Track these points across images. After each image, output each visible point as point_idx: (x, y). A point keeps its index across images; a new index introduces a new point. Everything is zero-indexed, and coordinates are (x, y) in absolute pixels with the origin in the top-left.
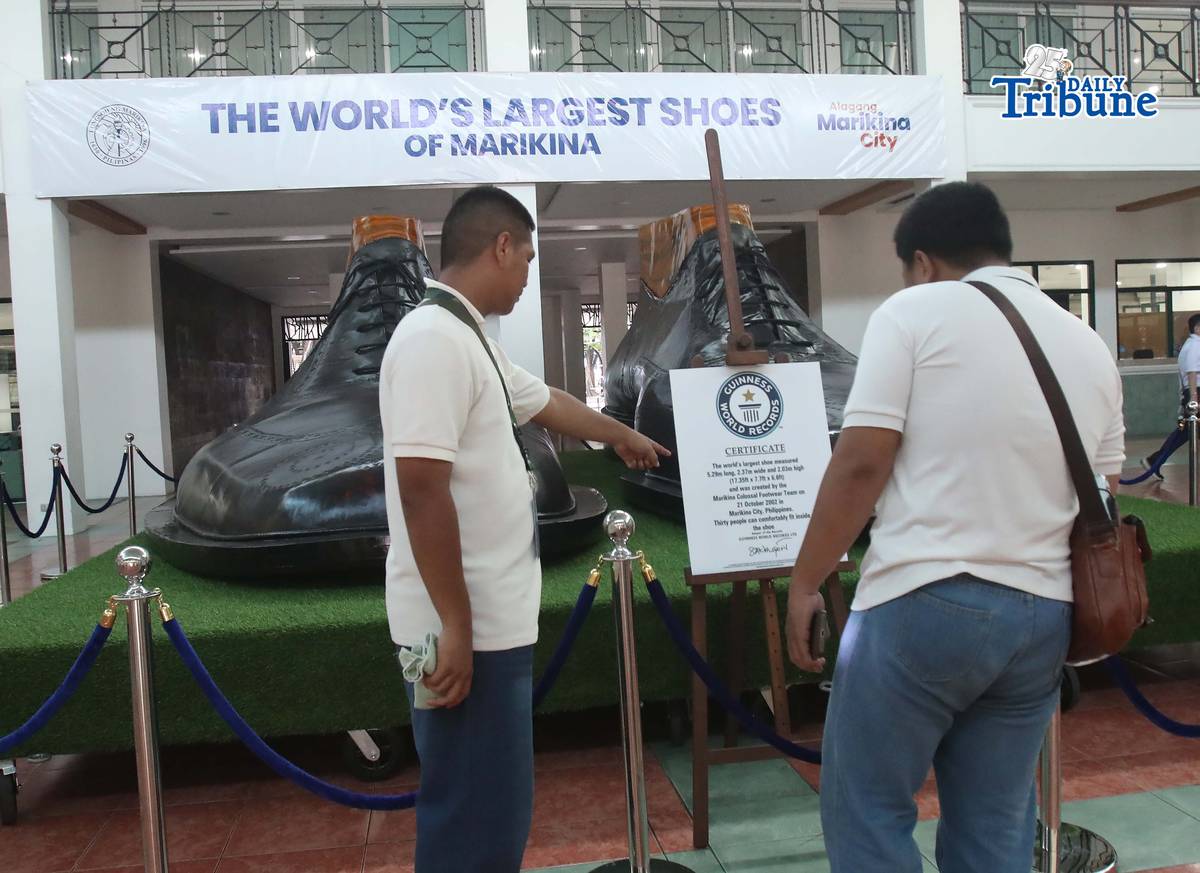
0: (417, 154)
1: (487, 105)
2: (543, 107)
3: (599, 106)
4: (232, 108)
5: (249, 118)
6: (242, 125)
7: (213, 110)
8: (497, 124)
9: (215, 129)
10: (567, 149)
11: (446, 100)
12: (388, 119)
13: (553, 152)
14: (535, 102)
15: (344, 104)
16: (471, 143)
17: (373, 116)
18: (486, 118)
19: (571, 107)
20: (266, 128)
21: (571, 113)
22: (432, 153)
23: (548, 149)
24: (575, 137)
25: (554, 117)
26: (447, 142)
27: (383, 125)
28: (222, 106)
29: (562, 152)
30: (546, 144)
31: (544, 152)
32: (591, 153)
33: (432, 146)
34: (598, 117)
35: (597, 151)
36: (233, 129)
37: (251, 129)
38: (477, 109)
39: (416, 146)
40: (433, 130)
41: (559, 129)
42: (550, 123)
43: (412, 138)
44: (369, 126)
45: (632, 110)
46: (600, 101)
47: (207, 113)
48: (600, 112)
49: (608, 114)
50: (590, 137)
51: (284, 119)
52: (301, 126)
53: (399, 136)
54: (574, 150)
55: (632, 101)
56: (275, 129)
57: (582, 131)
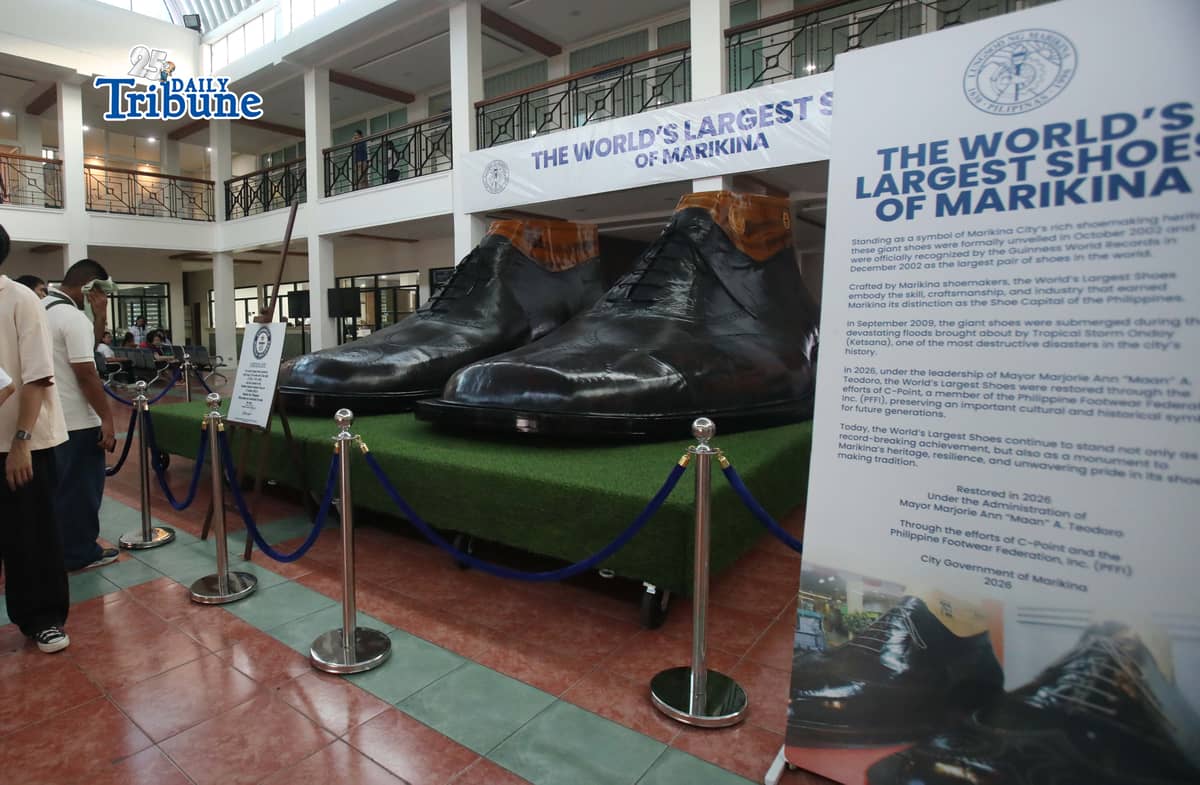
0: (642, 166)
1: (687, 126)
2: (727, 120)
3: (768, 111)
4: (546, 153)
5: (554, 157)
6: (550, 162)
7: (536, 155)
8: (694, 137)
9: (538, 167)
10: (743, 148)
11: (660, 127)
12: (626, 146)
13: (733, 152)
14: (721, 117)
15: (601, 141)
16: (676, 156)
17: (616, 146)
18: (687, 134)
19: (748, 116)
20: (563, 162)
21: (747, 120)
22: (651, 164)
23: (729, 151)
24: (750, 137)
25: (735, 126)
26: (661, 156)
27: (623, 151)
28: (540, 153)
29: (739, 150)
30: (728, 147)
31: (726, 152)
32: (761, 148)
33: (650, 160)
34: (768, 120)
35: (766, 145)
36: (546, 166)
37: (555, 164)
38: (681, 130)
39: (642, 161)
40: (652, 149)
41: (738, 134)
42: (731, 131)
43: (640, 156)
44: (616, 152)
45: (795, 109)
46: (770, 107)
47: (534, 158)
48: (770, 115)
49: (776, 115)
50: (762, 136)
51: (571, 156)
52: (579, 159)
53: (631, 156)
54: (749, 148)
55: (796, 101)
56: (566, 162)
57: (754, 133)
